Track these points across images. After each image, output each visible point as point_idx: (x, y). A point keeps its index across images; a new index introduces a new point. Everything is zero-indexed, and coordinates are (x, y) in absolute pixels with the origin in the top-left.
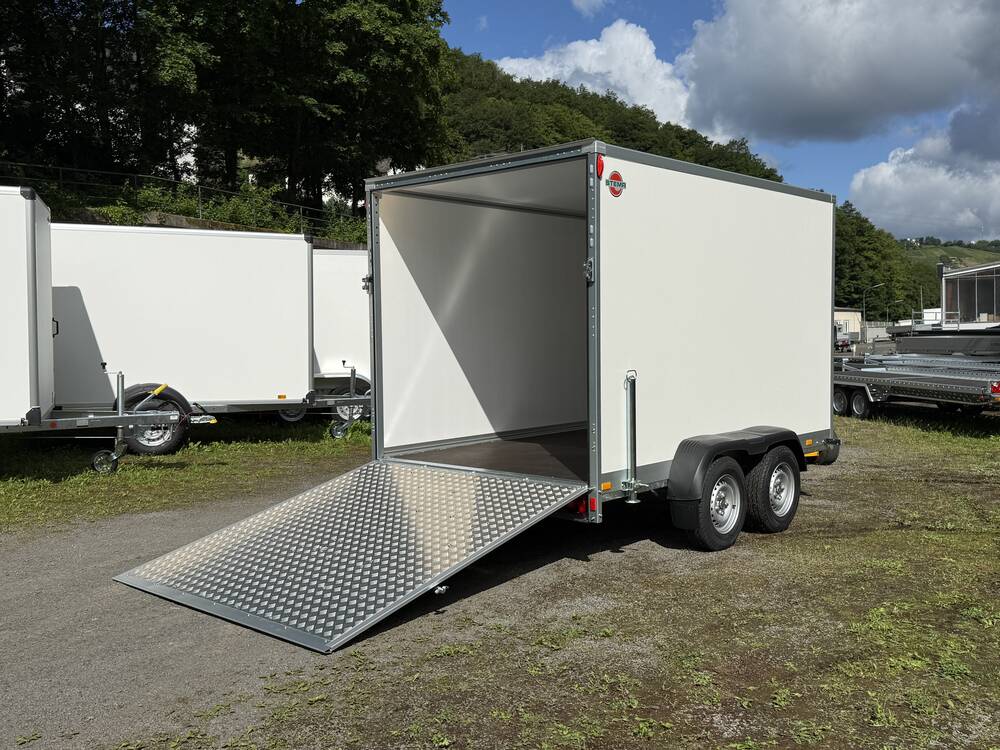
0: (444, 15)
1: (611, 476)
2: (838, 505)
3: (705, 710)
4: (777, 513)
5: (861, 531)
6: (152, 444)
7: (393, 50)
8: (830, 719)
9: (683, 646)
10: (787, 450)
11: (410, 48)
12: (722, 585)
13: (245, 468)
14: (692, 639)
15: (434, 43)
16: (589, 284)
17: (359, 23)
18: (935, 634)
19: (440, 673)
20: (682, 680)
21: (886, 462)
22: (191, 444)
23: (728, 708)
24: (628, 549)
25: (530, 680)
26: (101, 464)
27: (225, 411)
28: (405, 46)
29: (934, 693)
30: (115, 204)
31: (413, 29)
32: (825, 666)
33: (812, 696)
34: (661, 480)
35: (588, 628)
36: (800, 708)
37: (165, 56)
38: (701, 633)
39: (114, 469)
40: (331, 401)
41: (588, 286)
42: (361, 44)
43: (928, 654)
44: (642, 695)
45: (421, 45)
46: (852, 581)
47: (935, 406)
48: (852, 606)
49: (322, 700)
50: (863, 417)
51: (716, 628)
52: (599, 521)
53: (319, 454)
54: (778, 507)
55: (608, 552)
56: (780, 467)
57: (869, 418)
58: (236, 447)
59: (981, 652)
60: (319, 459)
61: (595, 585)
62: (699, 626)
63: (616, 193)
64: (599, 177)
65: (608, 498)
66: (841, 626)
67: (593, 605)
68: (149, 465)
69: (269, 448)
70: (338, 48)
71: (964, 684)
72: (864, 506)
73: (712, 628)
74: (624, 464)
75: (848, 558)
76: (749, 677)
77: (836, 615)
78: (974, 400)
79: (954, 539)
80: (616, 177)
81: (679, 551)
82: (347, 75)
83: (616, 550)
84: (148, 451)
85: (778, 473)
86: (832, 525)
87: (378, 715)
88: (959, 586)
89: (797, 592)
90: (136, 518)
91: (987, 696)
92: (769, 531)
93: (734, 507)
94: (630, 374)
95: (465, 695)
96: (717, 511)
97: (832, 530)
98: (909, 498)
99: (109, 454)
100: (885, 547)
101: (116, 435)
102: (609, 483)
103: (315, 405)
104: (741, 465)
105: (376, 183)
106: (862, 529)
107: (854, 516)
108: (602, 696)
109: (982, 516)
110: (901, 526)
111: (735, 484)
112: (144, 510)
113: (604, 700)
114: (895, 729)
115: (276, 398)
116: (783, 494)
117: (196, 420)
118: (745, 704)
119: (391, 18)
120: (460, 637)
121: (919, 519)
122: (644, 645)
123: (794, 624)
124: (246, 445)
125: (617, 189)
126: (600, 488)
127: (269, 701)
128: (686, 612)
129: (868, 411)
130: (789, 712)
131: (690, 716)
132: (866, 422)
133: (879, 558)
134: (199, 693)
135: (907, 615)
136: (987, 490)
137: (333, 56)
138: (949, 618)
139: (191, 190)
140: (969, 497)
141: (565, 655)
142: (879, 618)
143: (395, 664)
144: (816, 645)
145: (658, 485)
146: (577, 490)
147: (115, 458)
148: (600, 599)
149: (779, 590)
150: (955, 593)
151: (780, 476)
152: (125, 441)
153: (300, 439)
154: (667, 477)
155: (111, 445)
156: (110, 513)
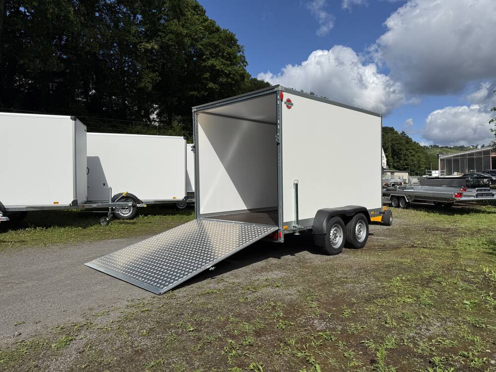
0: (246, 62)
1: (288, 223)
2: (388, 239)
3: (311, 318)
4: (359, 241)
5: (396, 248)
6: (122, 215)
7: (228, 76)
8: (367, 323)
9: (309, 291)
10: (363, 215)
11: (234, 75)
12: (332, 268)
13: (158, 224)
14: (314, 288)
15: (244, 73)
16: (278, 144)
17: (215, 66)
18: (420, 288)
19: (202, 300)
20: (305, 305)
21: (411, 223)
22: (140, 216)
23: (322, 317)
24: (297, 255)
25: (239, 304)
26: (103, 222)
27: (153, 203)
29: (416, 313)
31: (236, 68)
32: (368, 300)
33: (360, 313)
34: (309, 226)
35: (270, 284)
36: (354, 318)
37: (143, 78)
38: (318, 286)
39: (108, 224)
41: (277, 145)
42: (216, 74)
43: (416, 296)
44: (286, 312)
45: (238, 73)
46: (388, 267)
47: (433, 204)
48: (385, 277)
49: (147, 310)
50: (404, 208)
51: (325, 284)
52: (282, 242)
54: (360, 238)
55: (289, 256)
56: (360, 222)
57: (407, 208)
58: (157, 217)
59: (440, 296)
61: (279, 267)
62: (318, 283)
63: (289, 107)
64: (282, 100)
65: (287, 232)
66: (379, 284)
67: (276, 274)
68: (121, 223)
70: (206, 75)
71: (430, 309)
72: (399, 239)
73: (323, 284)
75: (388, 258)
76: (334, 305)
77: (378, 280)
78: (448, 200)
79: (434, 252)
80: (289, 101)
82: (211, 85)
83: (293, 255)
84: (123, 218)
85: (359, 224)
86: (383, 246)
87: (169, 317)
88: (434, 269)
89: (364, 270)
90: (109, 241)
91: (439, 314)
92: (356, 248)
93: (340, 236)
94: (296, 182)
95: (209, 310)
96: (333, 239)
97: (383, 248)
98: (417, 237)
99: (106, 218)
100: (405, 254)
101: (108, 211)
102: (287, 226)
103: (188, 201)
104: (343, 221)
105: (196, 108)
107: (394, 243)
108: (268, 311)
109: (448, 243)
110: (413, 246)
111: (341, 229)
112: (113, 238)
113: (268, 313)
114: (395, 328)
115: (172, 198)
116: (361, 233)
117: (138, 205)
118: (329, 315)
119: (227, 64)
120: (216, 286)
121: (421, 244)
122: (292, 290)
123: (359, 283)
124: (162, 216)
125: (290, 106)
126: (283, 228)
127: (126, 310)
128: (315, 278)
129: (406, 206)
130: (348, 319)
131: (304, 320)
132: (405, 210)
133: (401, 258)
134: (99, 306)
135: (409, 280)
136: (451, 233)
137: (206, 79)
138: (427, 282)
139: (155, 127)
140: (443, 236)
141: (258, 294)
142: (396, 281)
143: (185, 297)
144: (366, 292)
145: (308, 228)
146: (273, 229)
147: (108, 220)
148: (280, 272)
149: (356, 270)
150: (432, 272)
151: (360, 226)
152: (112, 213)
153: (182, 214)
154: (312, 225)
155: (106, 215)
156: (99, 239)
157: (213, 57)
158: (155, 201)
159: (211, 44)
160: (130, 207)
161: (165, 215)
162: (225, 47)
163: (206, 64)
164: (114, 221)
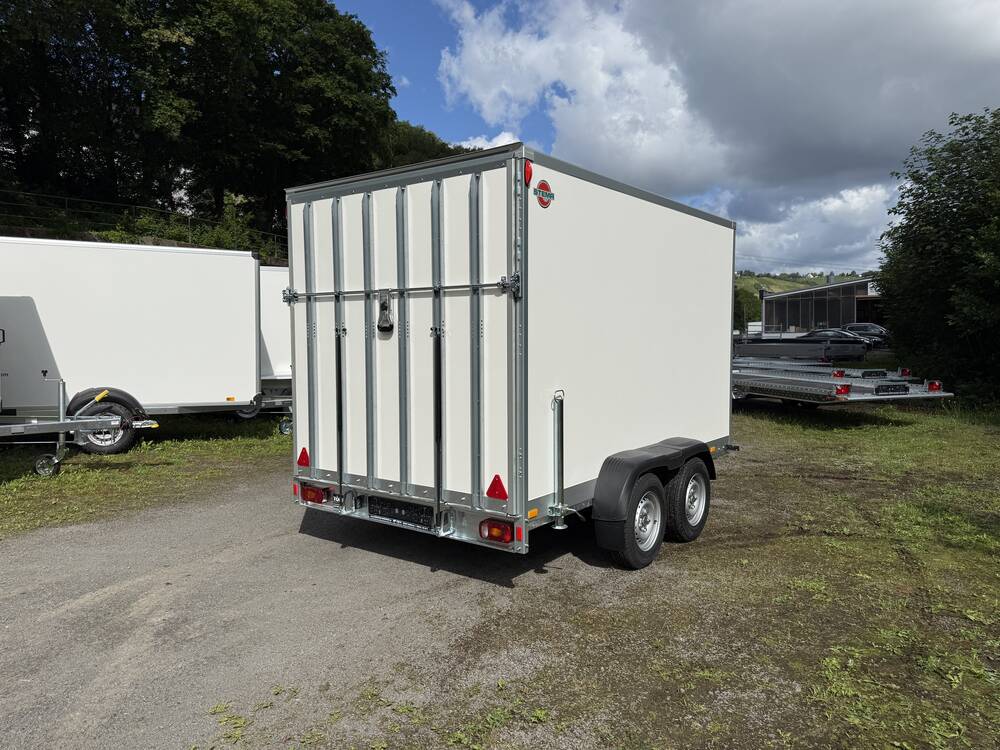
0: (393, 89)
1: (539, 503)
4: (691, 523)
6: (103, 444)
7: (350, 112)
10: (701, 462)
11: (364, 112)
14: (637, 718)
15: (385, 109)
16: (517, 299)
17: (322, 91)
21: (760, 456)
22: (144, 443)
24: (551, 568)
26: (43, 467)
27: (176, 412)
28: (360, 110)
30: (115, 229)
31: (367, 97)
34: (586, 500)
37: (157, 108)
39: (57, 471)
40: (278, 402)
41: (515, 302)
42: (324, 109)
45: (373, 110)
46: (785, 612)
47: (780, 401)
48: (799, 653)
52: (524, 551)
53: (264, 451)
54: (692, 516)
55: (531, 573)
56: (694, 478)
58: (187, 444)
60: (263, 457)
63: (544, 204)
64: (527, 185)
65: (535, 525)
66: (799, 689)
68: (92, 466)
69: (217, 446)
70: (305, 109)
72: (760, 506)
73: (657, 696)
74: (550, 488)
75: (767, 574)
77: (787, 669)
79: (856, 547)
80: (544, 186)
81: (603, 570)
82: (313, 131)
83: (540, 571)
84: (100, 451)
85: (693, 483)
86: (738, 531)
89: (735, 631)
90: (53, 533)
92: (682, 541)
94: (557, 395)
96: (640, 528)
97: (742, 539)
99: (50, 458)
101: (57, 439)
102: (536, 510)
103: (263, 405)
104: (661, 481)
106: (766, 536)
109: (869, 518)
111: (656, 499)
112: (64, 523)
115: (225, 400)
116: (695, 503)
117: (138, 424)
119: (349, 88)
121: (814, 522)
123: (746, 686)
124: (198, 443)
125: (546, 199)
126: (526, 517)
136: (858, 486)
137: (303, 116)
139: (183, 220)
140: (848, 495)
142: (837, 676)
145: (584, 506)
147: (57, 461)
148: (528, 651)
149: (716, 628)
151: (694, 487)
152: (67, 445)
153: (250, 436)
154: (593, 497)
155: (52, 449)
156: (25, 528)
157: (318, 71)
158: (181, 408)
159: (314, 42)
160: (116, 429)
161: (207, 439)
162: (346, 51)
163: (303, 84)
164: (74, 460)
